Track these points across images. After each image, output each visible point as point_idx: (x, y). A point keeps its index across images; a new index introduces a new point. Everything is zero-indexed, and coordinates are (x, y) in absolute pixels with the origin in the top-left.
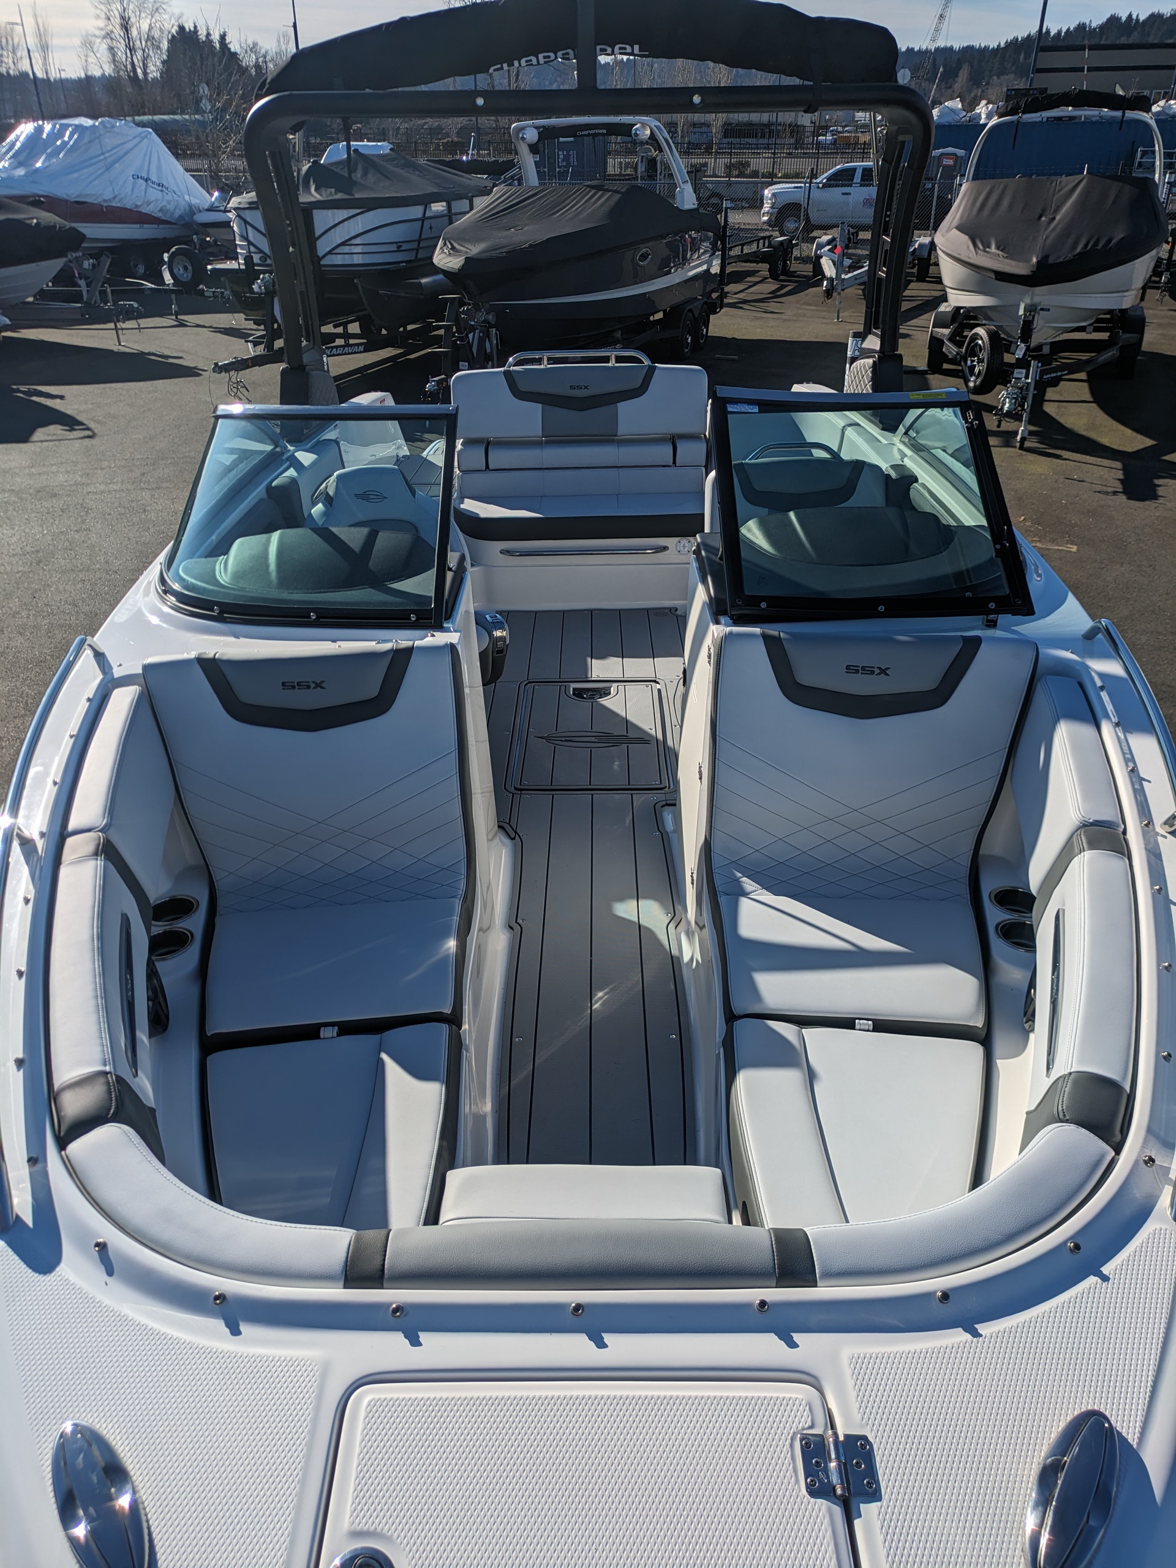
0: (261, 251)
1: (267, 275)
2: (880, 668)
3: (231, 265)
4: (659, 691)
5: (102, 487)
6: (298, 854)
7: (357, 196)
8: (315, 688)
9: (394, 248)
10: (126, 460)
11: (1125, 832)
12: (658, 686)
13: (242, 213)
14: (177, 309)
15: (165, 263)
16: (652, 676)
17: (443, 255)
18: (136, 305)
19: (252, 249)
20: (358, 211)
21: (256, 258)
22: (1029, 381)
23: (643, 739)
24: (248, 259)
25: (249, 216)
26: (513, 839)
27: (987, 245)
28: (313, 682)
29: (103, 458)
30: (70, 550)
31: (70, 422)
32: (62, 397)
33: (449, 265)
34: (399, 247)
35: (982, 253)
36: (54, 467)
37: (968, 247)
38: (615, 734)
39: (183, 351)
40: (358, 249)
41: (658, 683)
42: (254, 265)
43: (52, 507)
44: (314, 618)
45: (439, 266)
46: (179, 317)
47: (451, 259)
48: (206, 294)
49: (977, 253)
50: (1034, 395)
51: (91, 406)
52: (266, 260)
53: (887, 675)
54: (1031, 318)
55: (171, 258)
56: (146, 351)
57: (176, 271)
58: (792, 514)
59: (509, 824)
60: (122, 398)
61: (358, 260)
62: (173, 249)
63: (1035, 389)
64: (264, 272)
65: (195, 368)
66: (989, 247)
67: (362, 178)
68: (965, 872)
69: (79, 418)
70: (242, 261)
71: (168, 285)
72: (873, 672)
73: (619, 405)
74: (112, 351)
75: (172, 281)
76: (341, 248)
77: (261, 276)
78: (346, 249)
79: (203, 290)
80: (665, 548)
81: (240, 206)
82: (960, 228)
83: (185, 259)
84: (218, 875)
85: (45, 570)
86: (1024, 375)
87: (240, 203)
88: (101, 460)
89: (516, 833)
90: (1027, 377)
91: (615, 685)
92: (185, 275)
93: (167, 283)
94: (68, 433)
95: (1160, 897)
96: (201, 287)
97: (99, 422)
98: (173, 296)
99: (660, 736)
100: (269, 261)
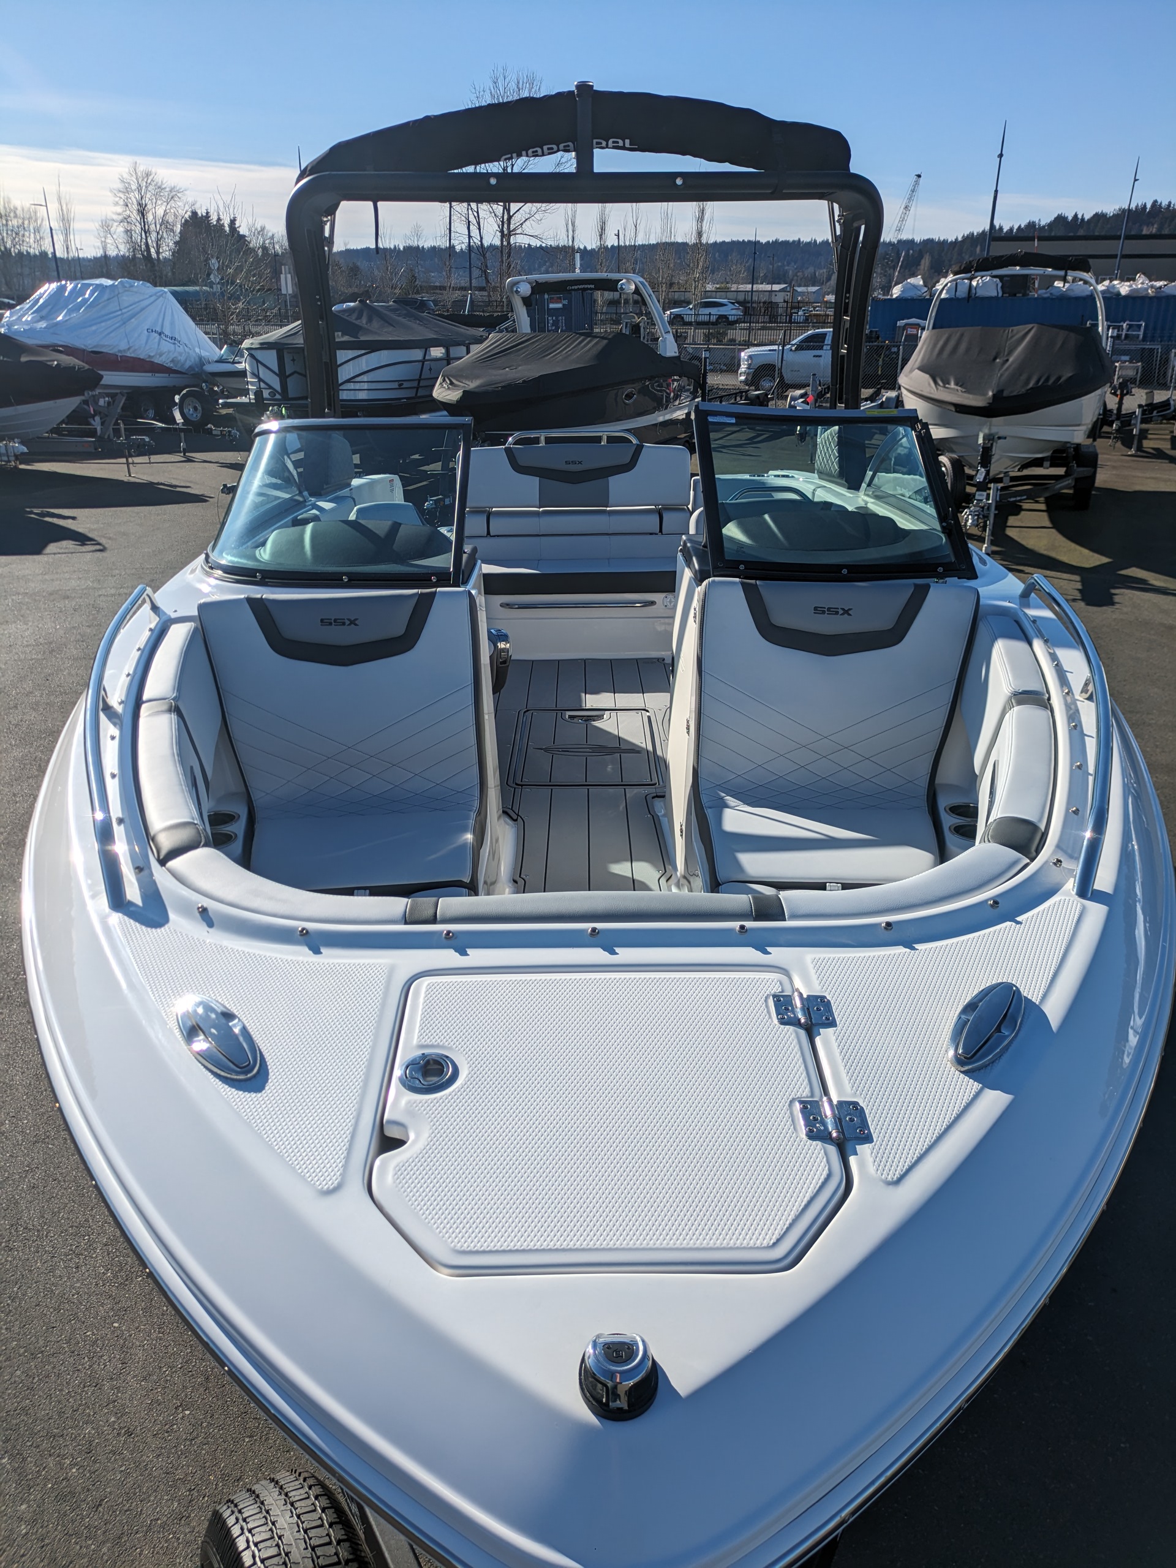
0: (270, 387)
1: (276, 407)
2: (843, 609)
3: (244, 399)
4: (649, 718)
5: (113, 591)
6: (328, 778)
7: (362, 338)
8: (349, 625)
9: (396, 385)
10: (136, 569)
11: (1049, 699)
12: (648, 714)
13: (253, 352)
14: (185, 447)
15: (176, 404)
16: (642, 706)
17: (442, 389)
18: (147, 439)
19: (262, 385)
20: (363, 352)
21: (266, 394)
22: (990, 502)
23: (634, 750)
24: (258, 394)
25: (259, 355)
26: (516, 820)
27: (946, 382)
28: (348, 619)
29: (114, 568)
30: (83, 641)
31: (82, 539)
32: (74, 518)
33: (448, 397)
34: (400, 385)
35: (942, 388)
36: (66, 575)
38: (609, 747)
39: (190, 482)
40: (365, 386)
41: (647, 711)
42: (264, 399)
43: (65, 607)
44: (346, 580)
45: (439, 399)
46: (187, 454)
47: (449, 392)
48: (214, 433)
49: (937, 389)
50: (995, 514)
51: (102, 526)
52: (275, 395)
53: (850, 615)
54: (989, 445)
55: (182, 400)
56: (156, 481)
57: (186, 411)
58: (767, 517)
59: (512, 809)
60: (132, 519)
61: (362, 395)
62: (184, 392)
63: (996, 509)
64: (273, 405)
65: (202, 495)
66: (949, 382)
67: (367, 324)
68: (923, 791)
69: (90, 535)
70: (252, 397)
71: (178, 424)
72: (837, 613)
73: (611, 479)
74: (122, 481)
75: (182, 421)
76: (346, 384)
77: (270, 408)
78: (351, 386)
79: (211, 429)
80: (653, 603)
81: (253, 346)
82: (922, 369)
83: (195, 400)
84: (257, 796)
85: (58, 658)
86: (985, 497)
87: (252, 344)
88: (111, 569)
89: (518, 815)
90: (988, 499)
91: (607, 713)
92: (195, 415)
93: (178, 422)
94: (80, 547)
95: (1076, 732)
96: (209, 426)
97: (110, 538)
98: (182, 435)
99: (650, 748)
100: (278, 396)
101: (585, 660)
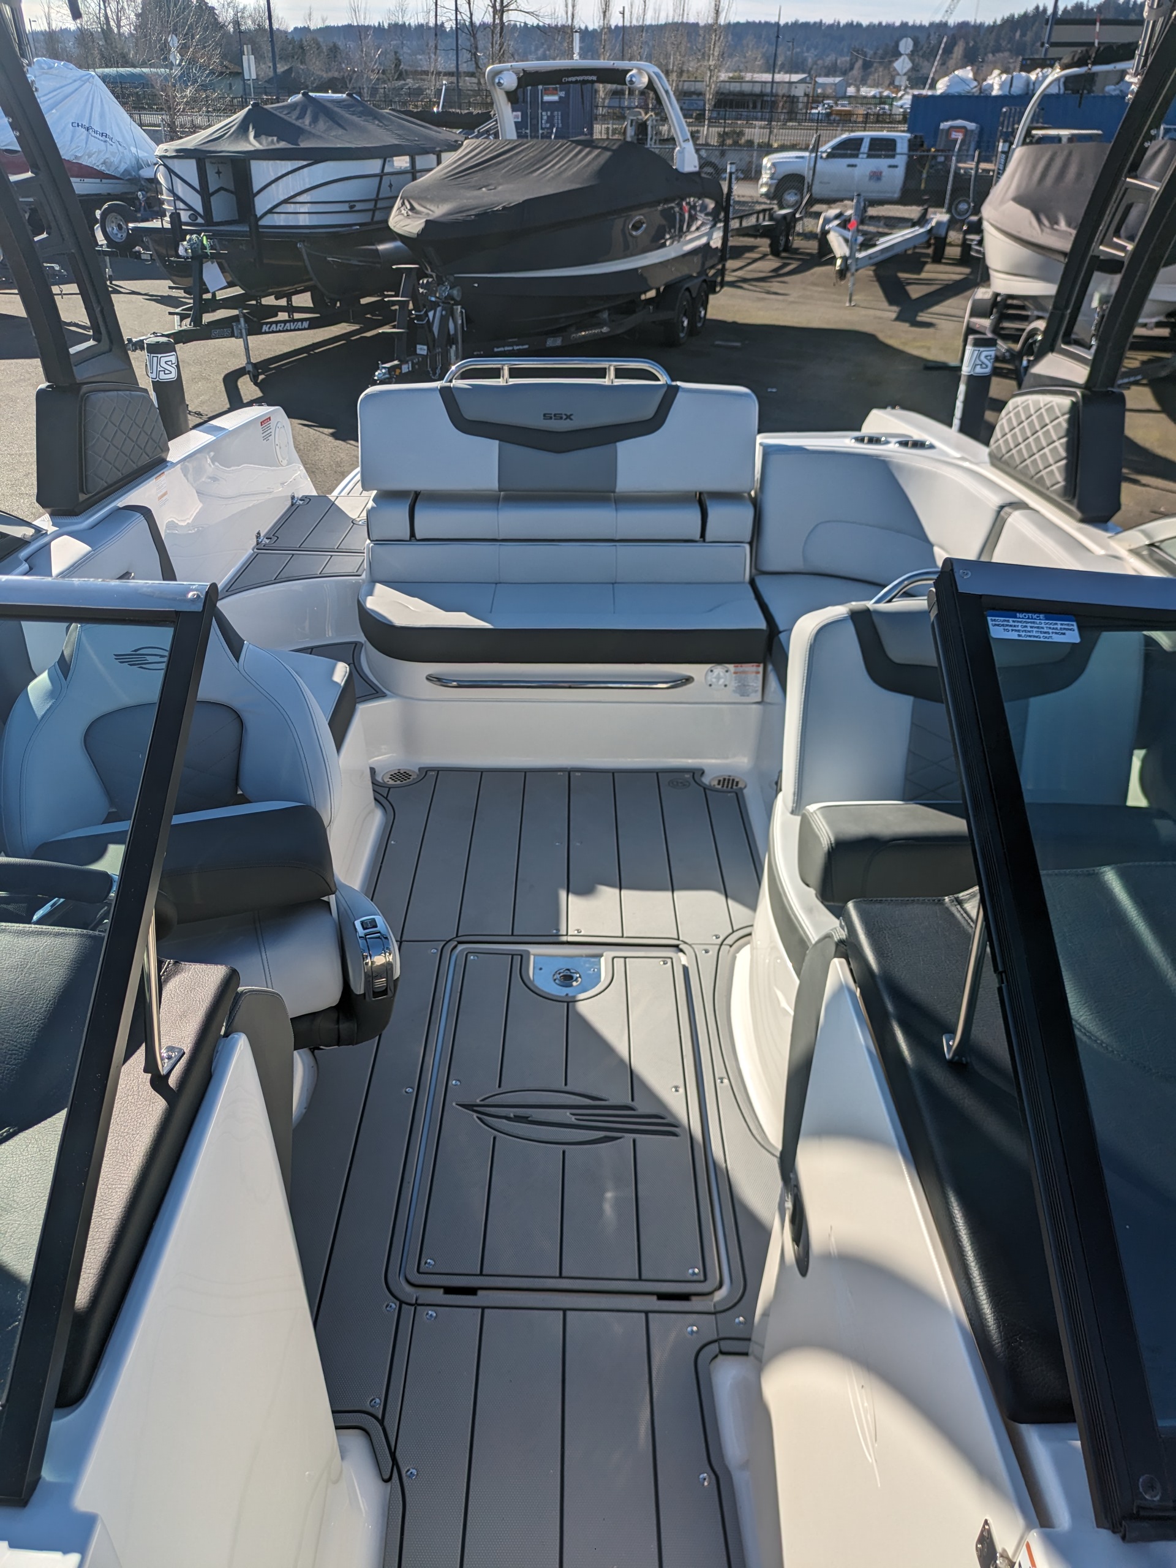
0: (190, 208)
1: (194, 236)
3: (156, 224)
4: (685, 969)
7: (303, 145)
9: (346, 207)
12: (684, 959)
13: (169, 163)
14: (111, 273)
15: (96, 221)
16: (671, 934)
17: (401, 217)
19: (181, 205)
20: (305, 163)
21: (185, 216)
24: (175, 217)
25: (177, 165)
27: (1054, 222)
33: (407, 229)
34: (352, 207)
35: (1048, 231)
37: (1030, 223)
38: (612, 1102)
40: (305, 208)
41: (681, 951)
42: (181, 223)
45: (395, 230)
46: (114, 282)
47: (408, 221)
48: (144, 257)
49: (1042, 231)
52: (197, 219)
55: (103, 215)
57: (109, 230)
61: (304, 220)
62: (106, 206)
64: (191, 232)
66: (1057, 223)
67: (310, 125)
70: (167, 219)
71: (101, 246)
73: (621, 446)
75: (105, 242)
76: (284, 205)
77: (188, 237)
78: (290, 208)
80: (688, 680)
81: (167, 154)
82: (1020, 200)
83: (119, 217)
87: (166, 150)
91: (608, 954)
92: (119, 236)
93: (100, 243)
96: (137, 248)
98: (107, 259)
100: (200, 220)
101: (569, 772)
